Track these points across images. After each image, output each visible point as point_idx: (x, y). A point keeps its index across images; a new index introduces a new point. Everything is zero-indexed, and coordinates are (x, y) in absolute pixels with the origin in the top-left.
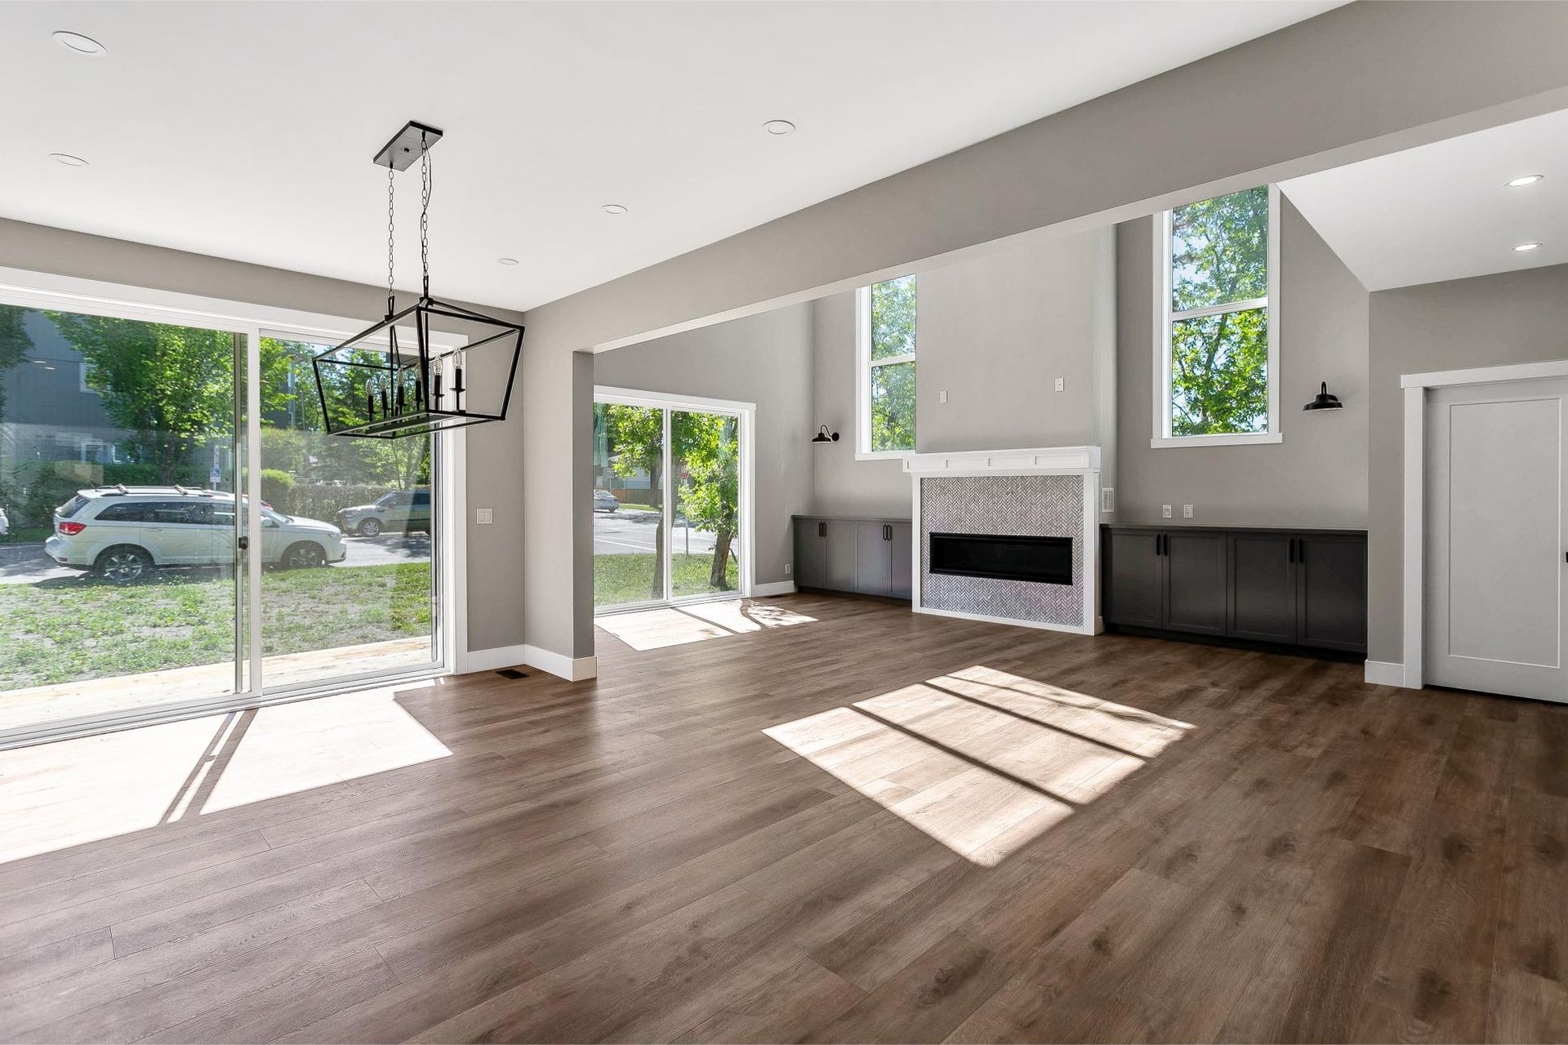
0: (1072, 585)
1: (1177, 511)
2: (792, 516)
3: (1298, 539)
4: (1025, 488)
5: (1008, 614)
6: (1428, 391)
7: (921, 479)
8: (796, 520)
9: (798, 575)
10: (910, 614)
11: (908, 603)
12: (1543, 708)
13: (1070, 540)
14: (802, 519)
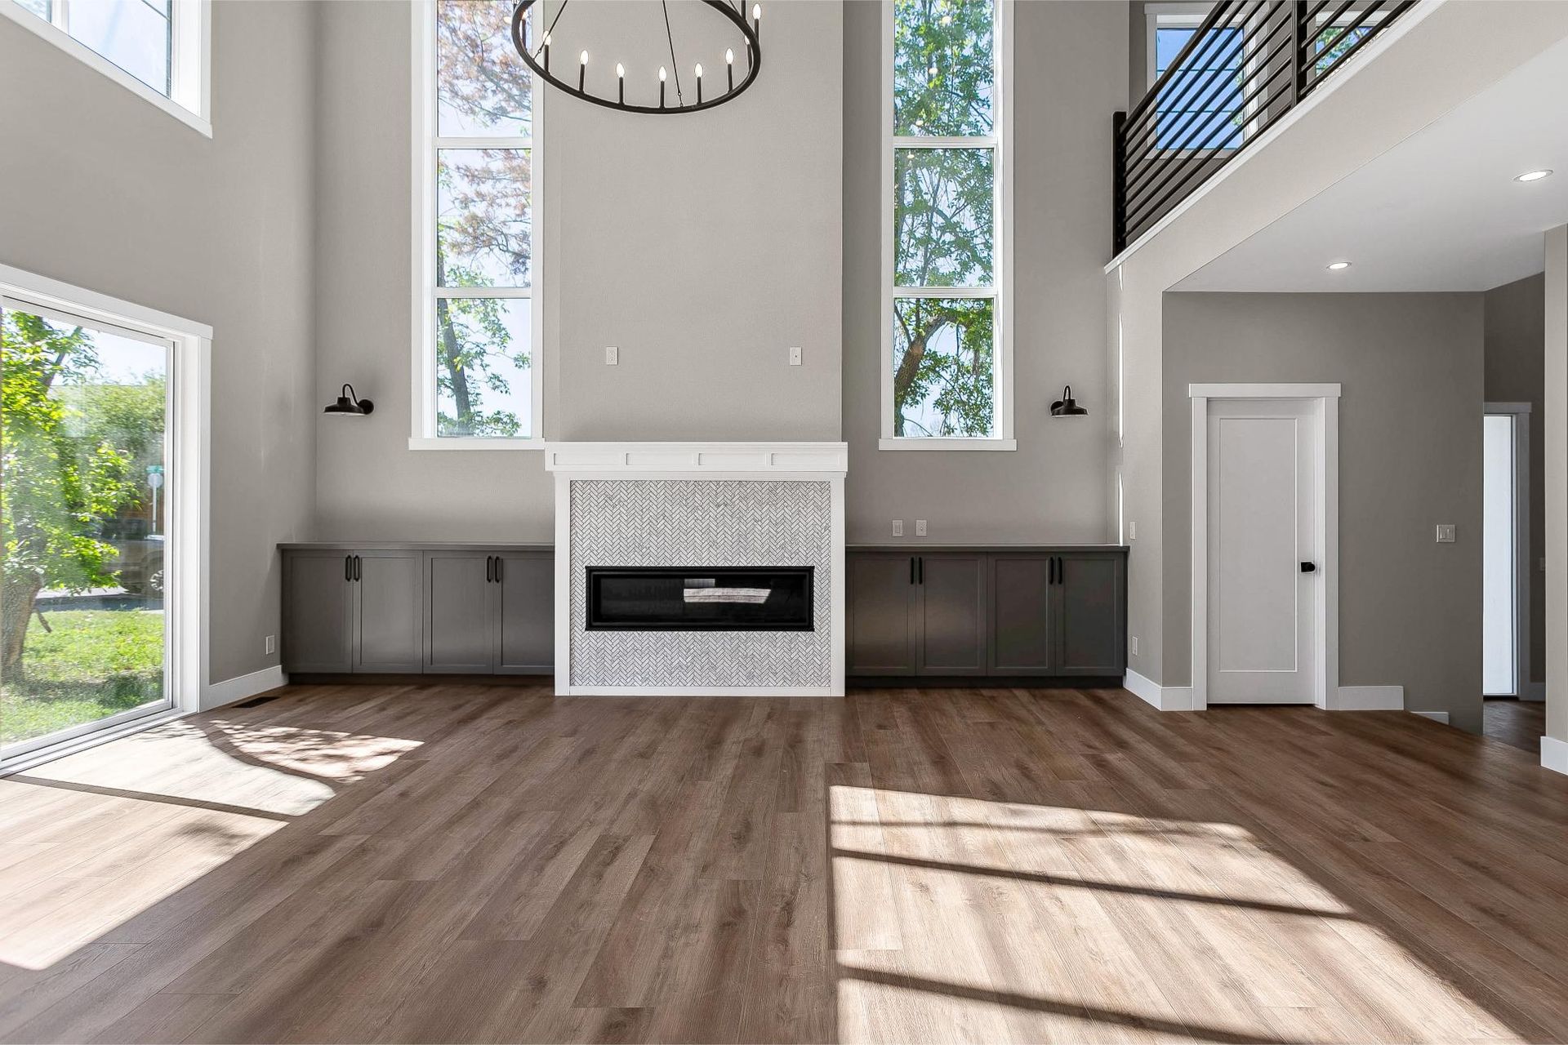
0: (813, 630)
1: (910, 528)
2: (278, 545)
3: (1057, 558)
4: (744, 498)
6: (1208, 402)
7: (573, 482)
8: (286, 553)
9: (287, 656)
10: (551, 700)
11: (548, 680)
13: (810, 570)
14: (301, 550)
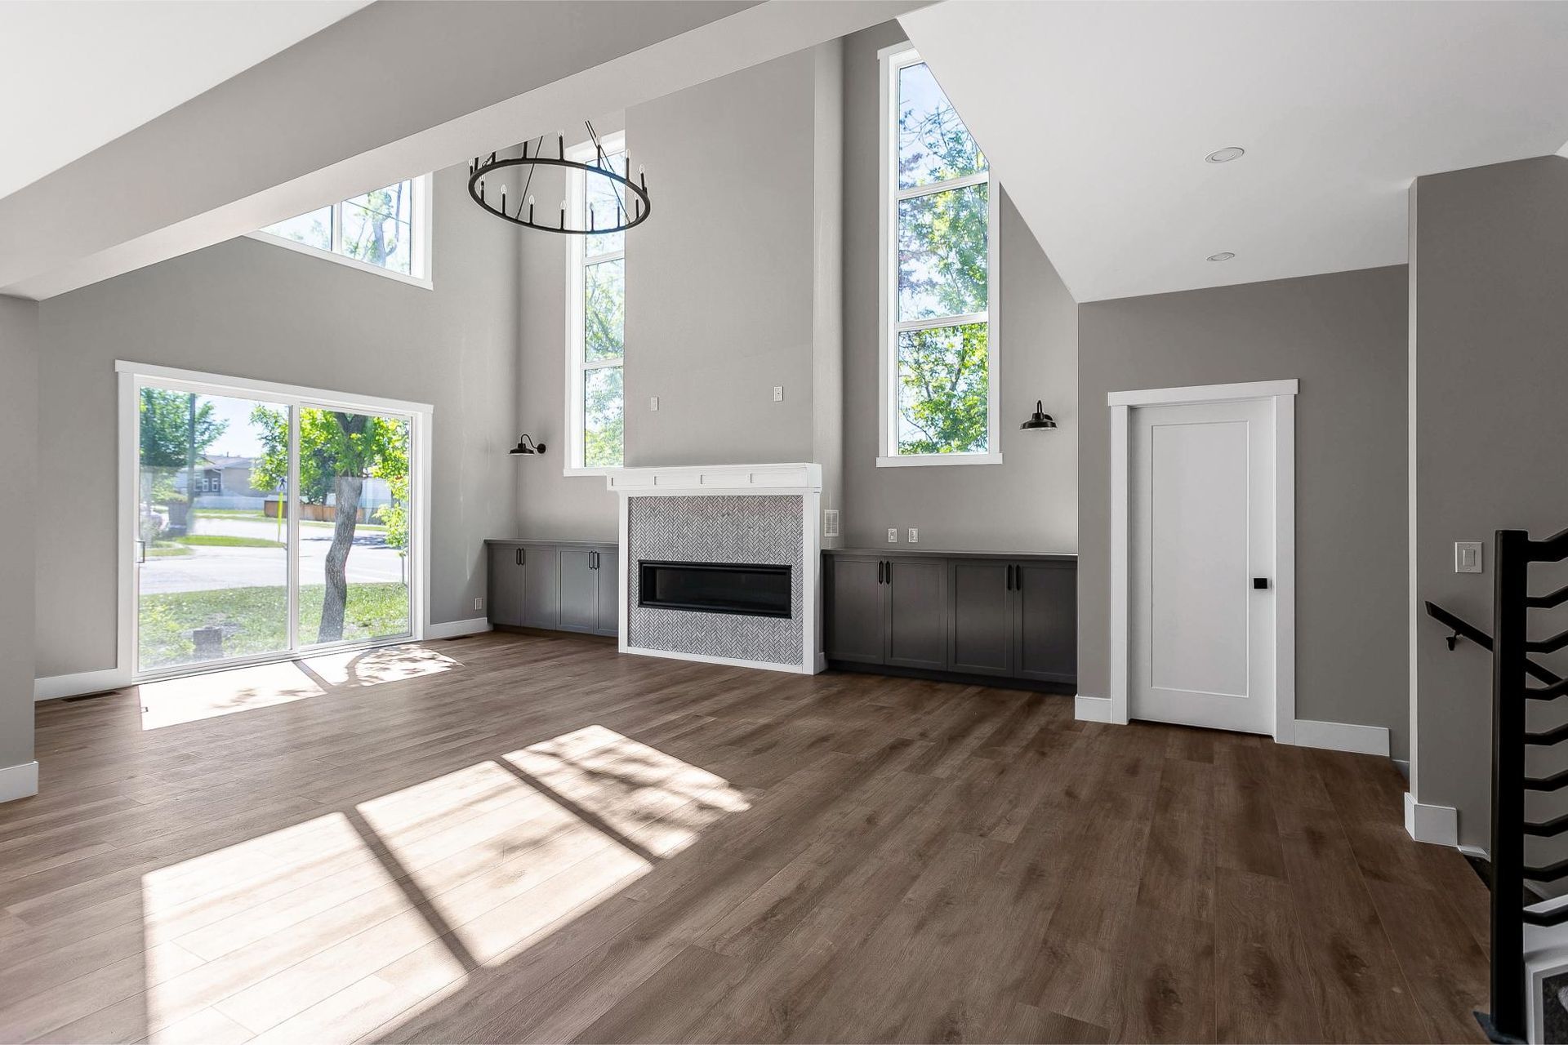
0: (791, 618)
1: (902, 535)
2: (485, 541)
3: (1016, 566)
4: (741, 510)
5: (726, 653)
6: (1132, 410)
7: (630, 499)
8: (490, 546)
9: (490, 612)
10: (616, 655)
11: (613, 641)
12: (1235, 740)
13: (789, 568)
14: (501, 544)
